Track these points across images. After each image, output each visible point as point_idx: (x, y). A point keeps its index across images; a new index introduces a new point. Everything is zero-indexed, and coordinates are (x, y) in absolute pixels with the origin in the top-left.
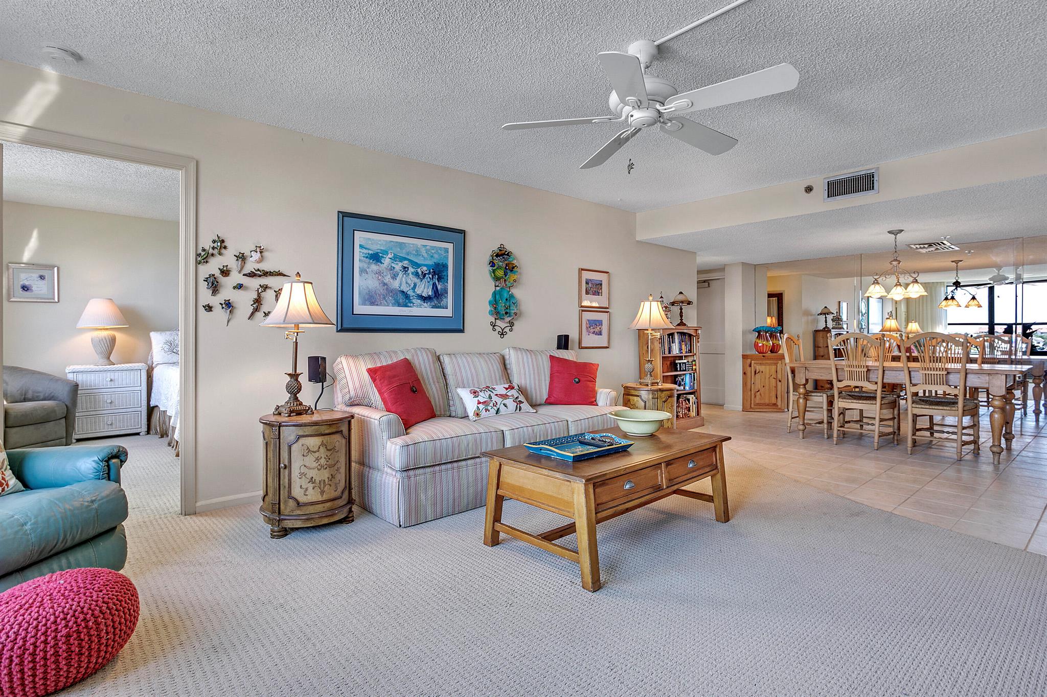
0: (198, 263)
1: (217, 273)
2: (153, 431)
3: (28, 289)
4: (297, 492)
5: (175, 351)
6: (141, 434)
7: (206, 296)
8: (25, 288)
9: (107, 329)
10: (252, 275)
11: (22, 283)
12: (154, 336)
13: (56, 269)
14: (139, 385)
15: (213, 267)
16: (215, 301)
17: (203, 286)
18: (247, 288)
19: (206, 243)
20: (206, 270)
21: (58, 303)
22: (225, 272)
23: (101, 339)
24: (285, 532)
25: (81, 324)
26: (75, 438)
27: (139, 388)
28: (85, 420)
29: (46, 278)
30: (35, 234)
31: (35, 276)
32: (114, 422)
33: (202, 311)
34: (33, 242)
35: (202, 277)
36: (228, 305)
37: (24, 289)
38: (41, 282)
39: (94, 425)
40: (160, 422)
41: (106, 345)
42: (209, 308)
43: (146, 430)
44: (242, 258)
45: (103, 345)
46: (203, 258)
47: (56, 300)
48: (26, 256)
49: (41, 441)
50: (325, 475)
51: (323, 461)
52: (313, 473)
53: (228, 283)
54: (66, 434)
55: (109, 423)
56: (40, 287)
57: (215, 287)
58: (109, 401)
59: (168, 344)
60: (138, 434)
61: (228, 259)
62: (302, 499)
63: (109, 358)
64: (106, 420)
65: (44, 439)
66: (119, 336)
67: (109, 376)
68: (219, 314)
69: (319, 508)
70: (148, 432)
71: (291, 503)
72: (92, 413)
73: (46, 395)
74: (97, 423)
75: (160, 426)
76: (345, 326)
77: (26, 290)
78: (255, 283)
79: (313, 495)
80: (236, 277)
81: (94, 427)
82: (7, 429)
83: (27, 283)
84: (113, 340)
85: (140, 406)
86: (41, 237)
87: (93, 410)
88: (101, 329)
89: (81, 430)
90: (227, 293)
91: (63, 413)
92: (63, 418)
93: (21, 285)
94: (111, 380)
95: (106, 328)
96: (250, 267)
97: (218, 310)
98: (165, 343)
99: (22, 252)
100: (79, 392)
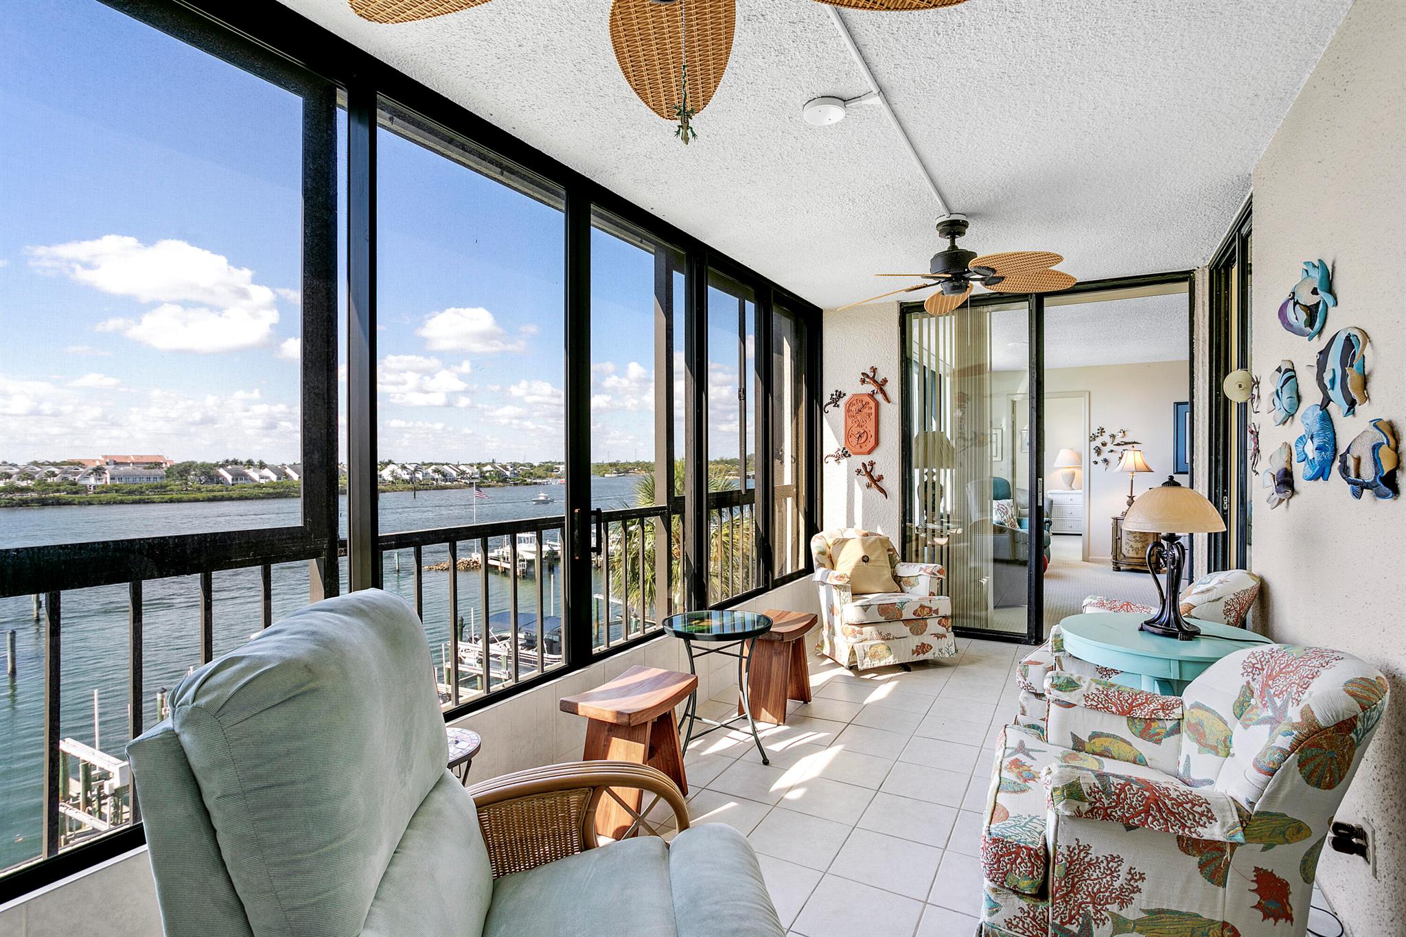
0: (1090, 441)
1: (1100, 445)
4: (1124, 551)
7: (1094, 457)
10: (1118, 445)
15: (1098, 442)
16: (1099, 459)
17: (1093, 451)
18: (1115, 452)
19: (1095, 431)
20: (1094, 444)
22: (1104, 444)
24: (1118, 569)
33: (1092, 464)
35: (1093, 447)
36: (1106, 460)
42: (1096, 463)
44: (1113, 436)
46: (1093, 438)
50: (1139, 545)
51: (1138, 538)
52: (1131, 543)
53: (1105, 450)
57: (1098, 451)
61: (1106, 438)
62: (1127, 555)
63: (1071, 486)
67: (1070, 497)
68: (1101, 465)
69: (1136, 560)
71: (1122, 556)
76: (1179, 470)
78: (1120, 448)
79: (1132, 554)
80: (1110, 447)
84: (1074, 474)
90: (1105, 455)
94: (1071, 500)
96: (1117, 441)
97: (1100, 462)
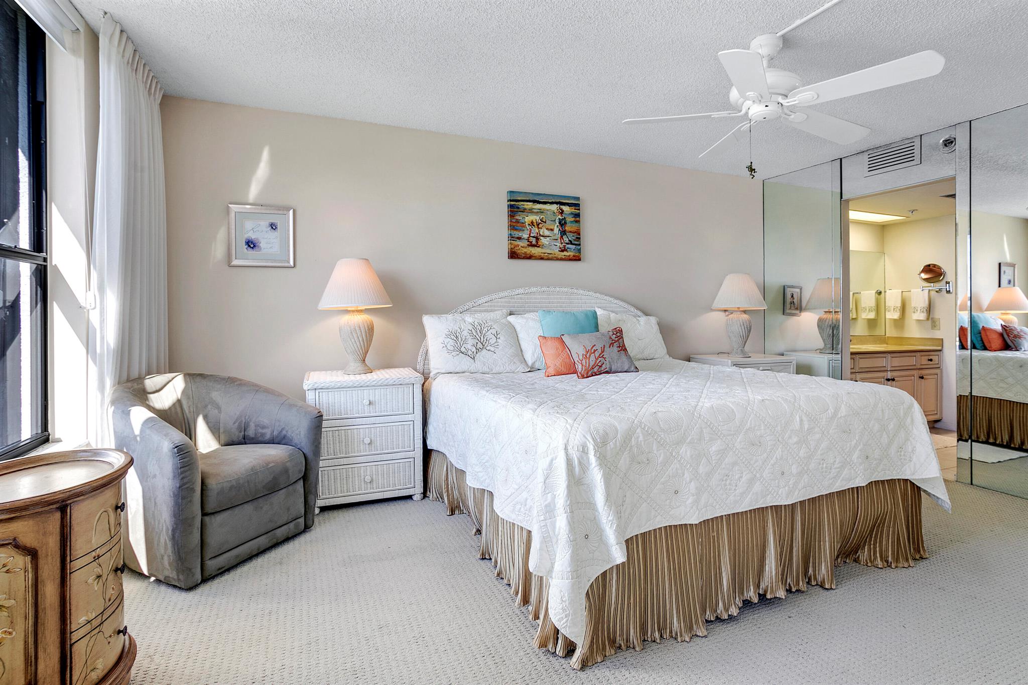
2: (432, 495)
3: (254, 246)
5: (463, 349)
6: (415, 498)
8: (251, 244)
9: (361, 311)
11: (246, 236)
12: (427, 320)
13: (291, 212)
14: (411, 411)
21: (294, 269)
23: (352, 328)
25: (326, 303)
26: (318, 506)
27: (410, 417)
28: (332, 473)
29: (278, 227)
30: (265, 155)
31: (264, 224)
32: (374, 477)
34: (262, 170)
37: (249, 246)
38: (273, 235)
39: (345, 481)
40: (448, 484)
41: (361, 339)
43: (422, 490)
45: (356, 338)
47: (292, 263)
48: (253, 192)
49: (263, 531)
54: (305, 511)
55: (368, 479)
56: (269, 242)
58: (367, 441)
59: (452, 337)
60: (410, 497)
63: (364, 360)
64: (363, 474)
65: (271, 526)
66: (378, 322)
67: (367, 395)
70: (425, 495)
72: (342, 461)
73: (275, 433)
74: (351, 480)
75: (448, 491)
77: (253, 248)
81: (345, 486)
82: (207, 519)
83: (252, 236)
84: (371, 330)
85: (412, 448)
86: (274, 162)
87: (344, 455)
88: (353, 311)
89: (327, 491)
91: (300, 471)
92: (300, 479)
93: (247, 239)
94: (370, 403)
95: (359, 309)
98: (448, 336)
99: (248, 185)
100: (325, 424)
